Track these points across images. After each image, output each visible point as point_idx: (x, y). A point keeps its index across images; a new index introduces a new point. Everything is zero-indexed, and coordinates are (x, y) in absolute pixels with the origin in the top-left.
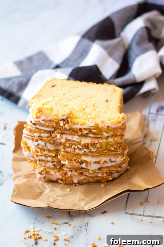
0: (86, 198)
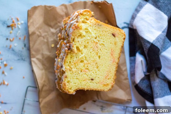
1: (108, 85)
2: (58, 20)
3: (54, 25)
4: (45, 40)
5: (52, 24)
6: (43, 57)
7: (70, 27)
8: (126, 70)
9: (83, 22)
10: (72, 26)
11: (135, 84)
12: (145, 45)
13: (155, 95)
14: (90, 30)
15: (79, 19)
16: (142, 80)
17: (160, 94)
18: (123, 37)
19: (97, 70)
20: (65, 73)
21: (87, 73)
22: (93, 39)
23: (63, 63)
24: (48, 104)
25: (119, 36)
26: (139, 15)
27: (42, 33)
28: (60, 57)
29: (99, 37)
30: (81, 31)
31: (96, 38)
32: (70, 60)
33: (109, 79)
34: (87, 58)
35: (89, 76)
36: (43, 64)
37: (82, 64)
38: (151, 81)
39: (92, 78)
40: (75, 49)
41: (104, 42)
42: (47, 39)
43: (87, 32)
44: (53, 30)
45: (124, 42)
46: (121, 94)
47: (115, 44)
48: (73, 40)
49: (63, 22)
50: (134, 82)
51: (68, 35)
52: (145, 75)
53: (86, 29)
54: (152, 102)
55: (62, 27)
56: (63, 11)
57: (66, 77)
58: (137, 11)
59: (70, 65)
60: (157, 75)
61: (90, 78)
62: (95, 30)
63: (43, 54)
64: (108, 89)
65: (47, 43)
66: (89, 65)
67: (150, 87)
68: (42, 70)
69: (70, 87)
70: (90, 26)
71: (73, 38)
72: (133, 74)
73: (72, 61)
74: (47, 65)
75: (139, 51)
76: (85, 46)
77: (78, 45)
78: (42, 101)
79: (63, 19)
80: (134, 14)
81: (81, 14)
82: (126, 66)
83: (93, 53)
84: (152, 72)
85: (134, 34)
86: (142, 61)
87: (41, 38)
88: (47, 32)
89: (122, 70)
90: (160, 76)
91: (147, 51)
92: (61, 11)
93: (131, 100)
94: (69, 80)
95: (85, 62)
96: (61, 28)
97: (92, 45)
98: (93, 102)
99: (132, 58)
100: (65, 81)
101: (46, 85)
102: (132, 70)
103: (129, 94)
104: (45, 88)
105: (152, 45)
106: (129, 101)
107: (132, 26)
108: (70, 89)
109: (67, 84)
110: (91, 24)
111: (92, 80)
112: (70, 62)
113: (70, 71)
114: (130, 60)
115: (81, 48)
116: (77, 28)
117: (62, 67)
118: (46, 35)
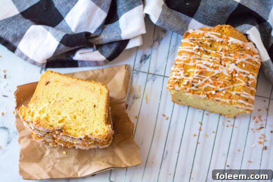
0: (79, 162)
1: (101, 90)
2: (36, 146)
3: (42, 151)
4: (58, 161)
5: (40, 153)
6: (77, 164)
7: (39, 130)
8: (93, 71)
9: (33, 116)
10: (37, 128)
11: (107, 61)
12: (63, 50)
13: (118, 39)
14: (41, 108)
15: (28, 119)
16: (102, 53)
17: (118, 33)
18: (50, 73)
19: (84, 101)
20: (87, 136)
21: (88, 112)
22: (50, 105)
23: (76, 137)
24: (128, 157)
25: (48, 77)
26: (31, 57)
27: (50, 165)
28: (72, 142)
29: (49, 99)
30: (42, 118)
31: (50, 102)
32: (73, 130)
33: (95, 89)
34: (71, 112)
35: (91, 110)
36: (85, 163)
37: (78, 117)
38: (103, 43)
39: (93, 106)
40: (61, 125)
41: (54, 94)
42: (57, 159)
43: (43, 112)
44: (47, 153)
45: (55, 73)
46: (120, 76)
47: (57, 81)
48: (52, 126)
49: (37, 141)
50: (105, 62)
51: (48, 133)
52: (97, 50)
53: (40, 112)
54: (126, 42)
55: (43, 141)
56: (26, 141)
57: (92, 134)
58: (26, 59)
59: (78, 130)
60: (97, 37)
61: (93, 108)
62: (41, 103)
63: (74, 164)
64: (105, 89)
65: (61, 159)
66: (79, 110)
67: (110, 43)
68: (91, 165)
69: (103, 130)
70: (37, 108)
71: (49, 127)
72: (97, 63)
73: (74, 128)
74: (86, 159)
75: (71, 56)
76: (58, 114)
77: (56, 122)
78: (125, 165)
79: (35, 141)
80: (30, 63)
81: (24, 117)
82: (88, 71)
83: (66, 106)
84: (94, 42)
85: (53, 63)
86: (80, 54)
87: (56, 165)
88: (49, 159)
89: (93, 76)
90: (98, 34)
91: (68, 48)
92: (26, 144)
93: (126, 65)
94: (94, 131)
95: (75, 114)
96: (44, 143)
97: (58, 106)
98: (128, 108)
99: (79, 64)
100: (95, 136)
101: (108, 161)
102: (92, 64)
103: (119, 68)
104: (111, 161)
105: (62, 42)
106: (127, 67)
107: (43, 64)
108: (104, 130)
109: (99, 134)
110: (34, 107)
111: (95, 106)
112: (75, 130)
113: (85, 130)
114: (82, 66)
115: (60, 118)
116: (38, 122)
117: (81, 139)
118: (53, 161)
